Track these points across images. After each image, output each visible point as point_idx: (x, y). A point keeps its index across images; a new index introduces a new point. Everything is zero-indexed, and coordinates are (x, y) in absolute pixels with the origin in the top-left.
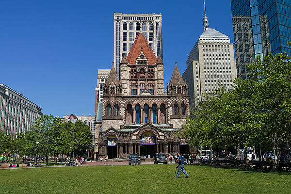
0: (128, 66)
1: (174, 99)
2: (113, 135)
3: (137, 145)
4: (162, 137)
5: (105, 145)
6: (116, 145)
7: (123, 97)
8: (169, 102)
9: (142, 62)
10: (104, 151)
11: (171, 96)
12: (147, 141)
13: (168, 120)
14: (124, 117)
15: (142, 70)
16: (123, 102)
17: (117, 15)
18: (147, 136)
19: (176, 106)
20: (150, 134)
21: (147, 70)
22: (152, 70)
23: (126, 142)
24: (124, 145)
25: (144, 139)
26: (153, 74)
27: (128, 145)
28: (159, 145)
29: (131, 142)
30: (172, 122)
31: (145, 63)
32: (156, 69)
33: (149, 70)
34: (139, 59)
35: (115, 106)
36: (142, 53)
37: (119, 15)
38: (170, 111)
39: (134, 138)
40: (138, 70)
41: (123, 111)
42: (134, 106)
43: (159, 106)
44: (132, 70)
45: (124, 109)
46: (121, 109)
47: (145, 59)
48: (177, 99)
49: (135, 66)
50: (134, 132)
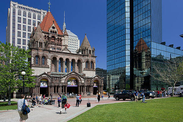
0: (43, 32)
1: (86, 58)
2: (46, 79)
3: (65, 87)
4: (83, 82)
5: (38, 87)
6: (48, 86)
7: (50, 51)
8: (83, 59)
9: (53, 31)
10: (38, 91)
11: (85, 55)
12: (72, 84)
13: (82, 71)
14: (50, 66)
15: (53, 37)
16: (50, 55)
17: (14, 3)
18: (71, 81)
19: (87, 62)
20: (74, 80)
21: (57, 37)
22: (60, 39)
23: (56, 85)
24: (55, 87)
25: (69, 83)
26: (60, 41)
27: (58, 87)
28: (81, 87)
29: (61, 85)
30: (85, 72)
31: (56, 32)
32: (63, 38)
33: (58, 38)
34: (51, 29)
35: (43, 57)
36: (54, 25)
37: (16, 4)
38: (84, 65)
39: (63, 81)
40: (50, 36)
41: (49, 62)
42: (58, 59)
43: (76, 61)
44: (45, 36)
45: (50, 60)
46: (48, 60)
47: (55, 30)
48: (88, 58)
49: (48, 34)
50: (63, 77)
